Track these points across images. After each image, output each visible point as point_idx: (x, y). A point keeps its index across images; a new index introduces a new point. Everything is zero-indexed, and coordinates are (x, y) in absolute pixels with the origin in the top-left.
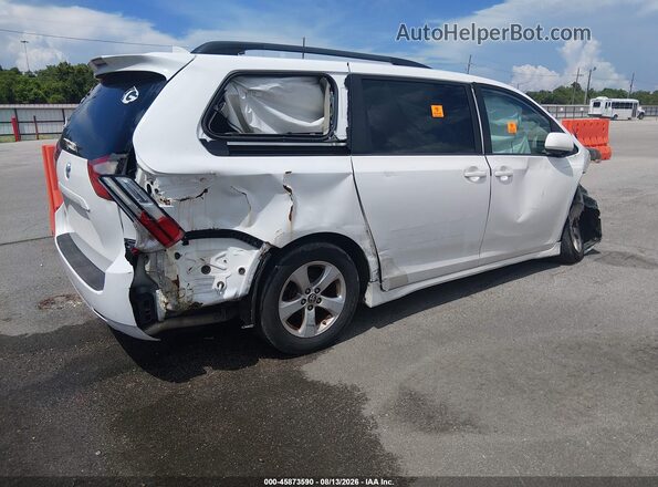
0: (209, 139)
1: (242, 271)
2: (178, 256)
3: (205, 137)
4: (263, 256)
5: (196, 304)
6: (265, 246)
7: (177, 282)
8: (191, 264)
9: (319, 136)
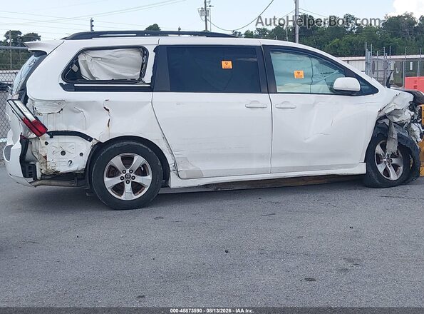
0: (64, 83)
1: (81, 154)
2: (46, 143)
3: (62, 82)
4: (93, 147)
5: (57, 172)
6: (93, 141)
7: (45, 157)
8: (54, 149)
9: (133, 81)
